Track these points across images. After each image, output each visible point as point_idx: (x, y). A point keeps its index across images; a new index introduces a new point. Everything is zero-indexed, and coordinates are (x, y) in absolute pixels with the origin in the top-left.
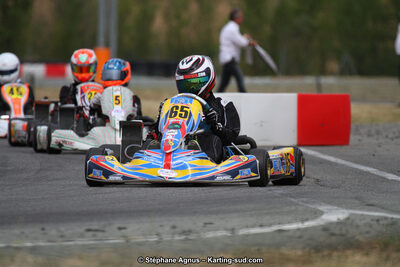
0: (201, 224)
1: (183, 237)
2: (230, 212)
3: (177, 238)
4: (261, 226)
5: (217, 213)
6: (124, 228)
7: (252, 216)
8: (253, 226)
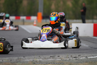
0: (78, 55)
1: (75, 59)
2: (83, 53)
3: (73, 59)
4: (93, 56)
5: (80, 53)
6: (59, 56)
7: (89, 53)
8: (91, 56)
